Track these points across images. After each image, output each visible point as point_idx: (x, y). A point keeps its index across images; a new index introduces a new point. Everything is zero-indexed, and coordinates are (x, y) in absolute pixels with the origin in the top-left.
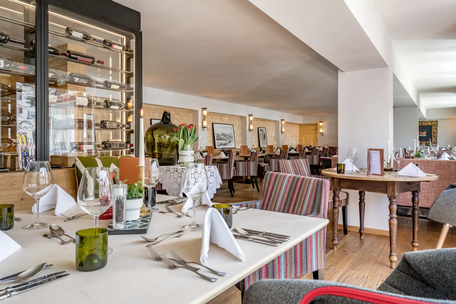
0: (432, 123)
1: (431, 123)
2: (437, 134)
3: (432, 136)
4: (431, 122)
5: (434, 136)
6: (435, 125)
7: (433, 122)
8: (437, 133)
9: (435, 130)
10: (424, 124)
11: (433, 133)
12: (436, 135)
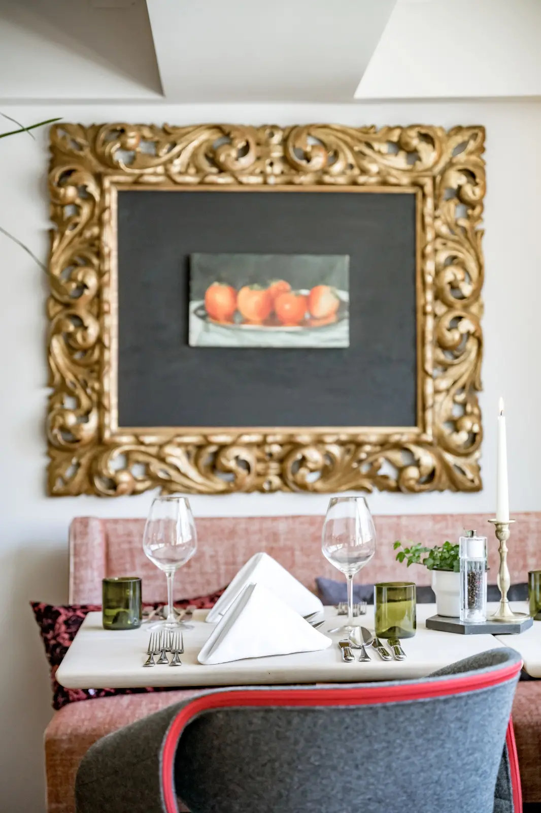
0: (413, 154)
1: (400, 161)
2: (476, 320)
3: (416, 340)
4: (400, 146)
5: (441, 344)
6: (456, 179)
7: (427, 138)
8: (476, 294)
9: (453, 260)
10: (319, 161)
11: (439, 296)
12: (466, 326)
